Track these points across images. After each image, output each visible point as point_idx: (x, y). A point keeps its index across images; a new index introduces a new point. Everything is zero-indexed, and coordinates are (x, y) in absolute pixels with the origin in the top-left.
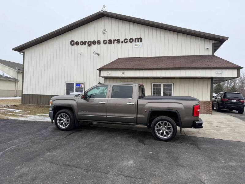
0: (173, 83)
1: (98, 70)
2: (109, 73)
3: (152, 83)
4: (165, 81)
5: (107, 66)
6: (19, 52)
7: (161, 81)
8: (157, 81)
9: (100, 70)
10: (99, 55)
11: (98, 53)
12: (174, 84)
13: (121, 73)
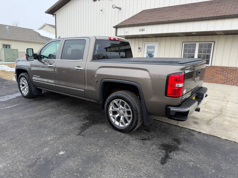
0: (214, 42)
1: (114, 27)
2: (125, 30)
3: (183, 42)
4: (203, 38)
5: (125, 22)
6: (52, 15)
7: (197, 38)
8: (190, 39)
9: (116, 27)
10: (120, 9)
11: (119, 7)
12: (216, 43)
13: (140, 30)
